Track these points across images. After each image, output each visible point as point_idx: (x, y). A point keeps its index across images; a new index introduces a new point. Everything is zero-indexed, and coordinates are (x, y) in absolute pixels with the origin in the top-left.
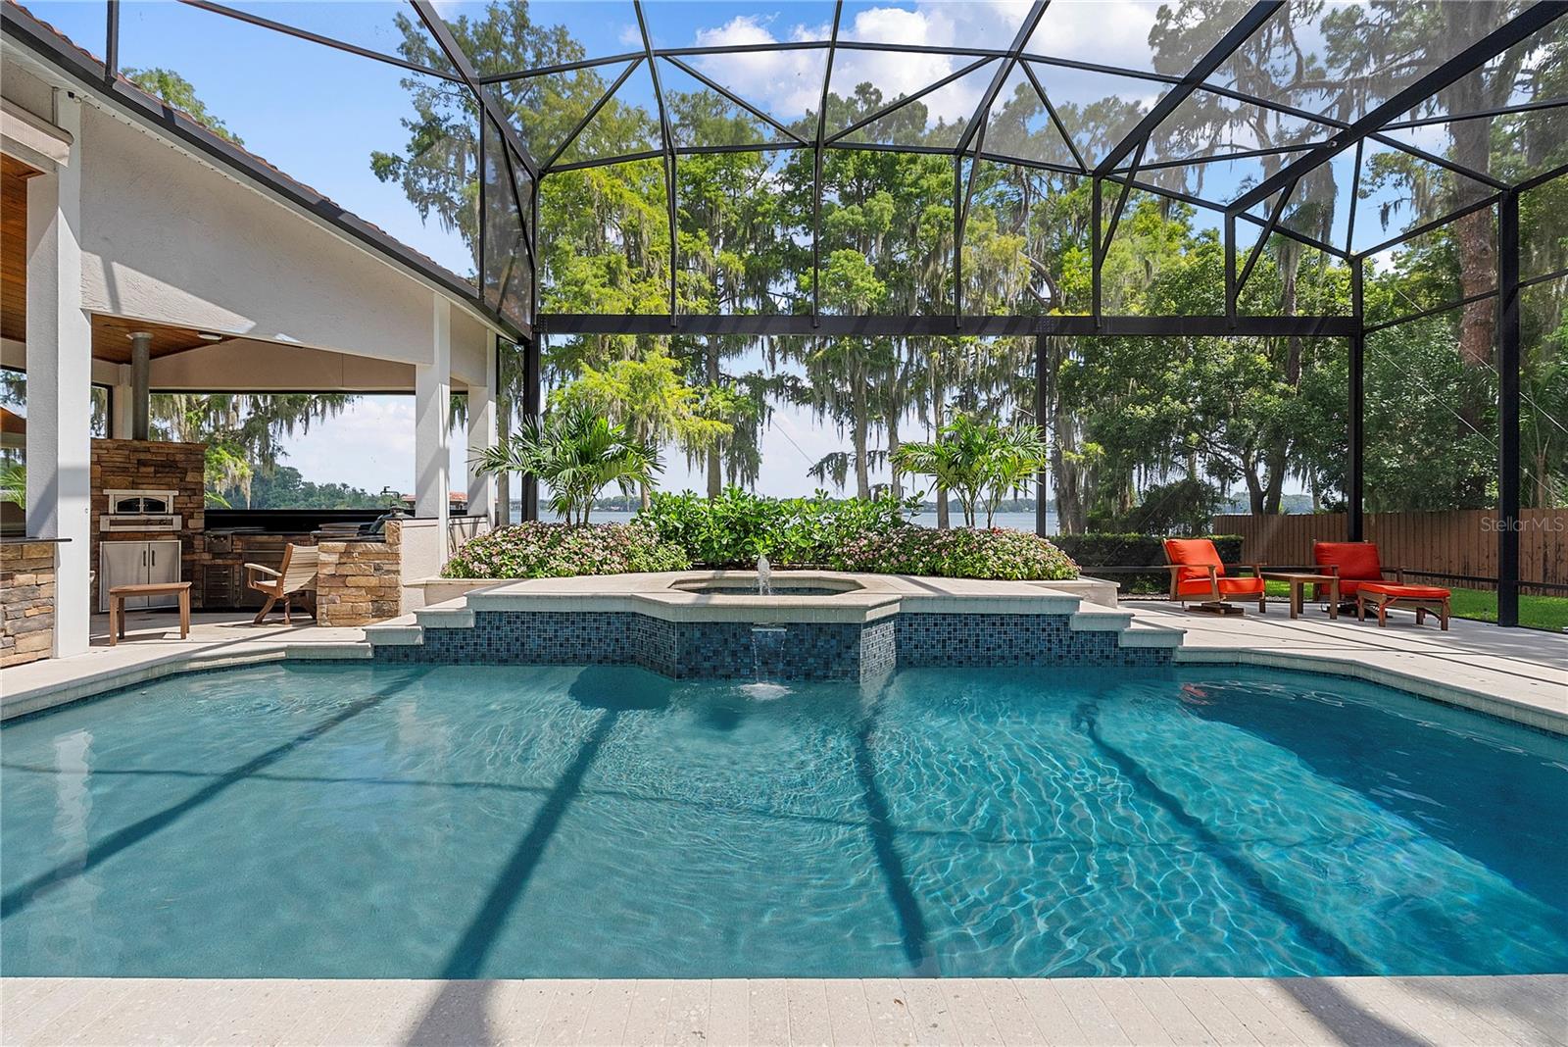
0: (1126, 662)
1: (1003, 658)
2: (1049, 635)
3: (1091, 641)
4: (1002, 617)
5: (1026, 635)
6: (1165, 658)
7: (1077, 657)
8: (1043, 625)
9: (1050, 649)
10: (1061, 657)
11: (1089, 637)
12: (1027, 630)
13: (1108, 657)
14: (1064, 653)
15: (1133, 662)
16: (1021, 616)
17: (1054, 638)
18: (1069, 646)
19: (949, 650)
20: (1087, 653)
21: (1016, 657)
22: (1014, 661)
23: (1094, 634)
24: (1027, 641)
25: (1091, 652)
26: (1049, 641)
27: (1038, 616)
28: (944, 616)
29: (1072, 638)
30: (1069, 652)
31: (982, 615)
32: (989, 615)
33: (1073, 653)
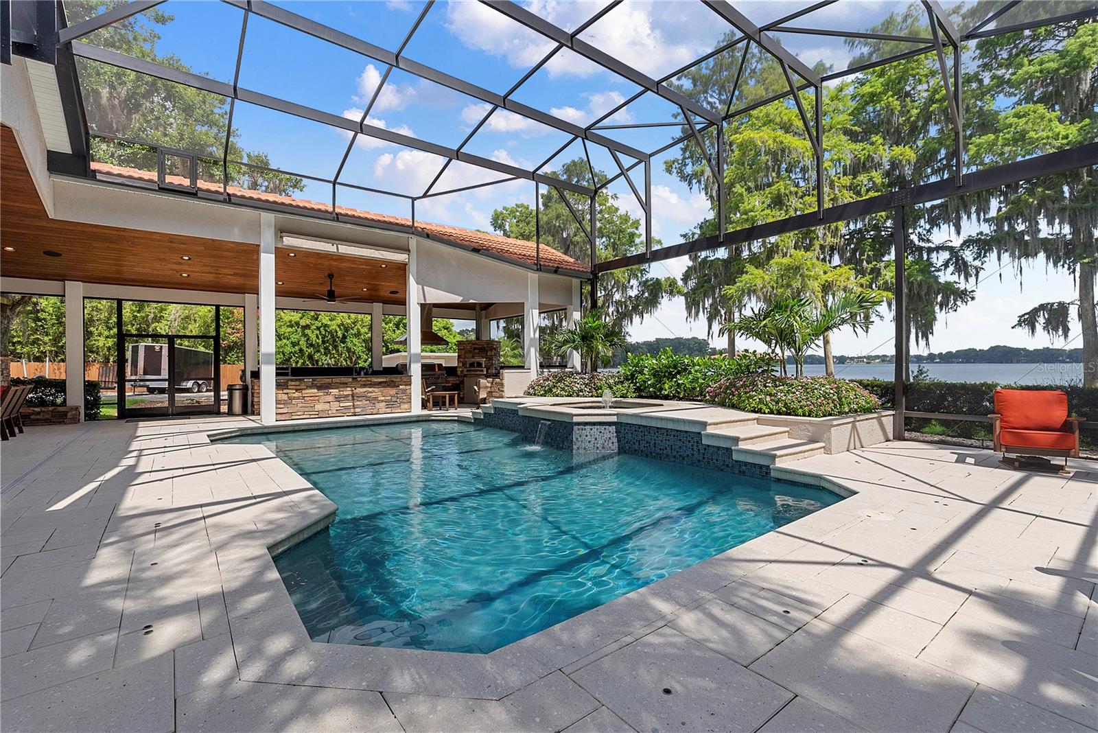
0: (740, 471)
1: (668, 455)
2: (692, 445)
3: (717, 453)
4: (667, 430)
5: (679, 444)
6: (766, 473)
7: (709, 463)
8: (690, 438)
9: (693, 455)
10: (699, 461)
11: (716, 450)
12: (680, 440)
13: (727, 466)
14: (701, 459)
15: (744, 472)
16: (677, 431)
17: (695, 448)
18: (704, 454)
19: (642, 446)
20: (715, 461)
21: (675, 457)
22: (673, 459)
23: (718, 448)
24: (680, 447)
25: (717, 460)
26: (692, 449)
27: (686, 432)
28: (640, 426)
29: (705, 449)
30: (704, 458)
31: (658, 428)
32: (661, 428)
33: (706, 459)
